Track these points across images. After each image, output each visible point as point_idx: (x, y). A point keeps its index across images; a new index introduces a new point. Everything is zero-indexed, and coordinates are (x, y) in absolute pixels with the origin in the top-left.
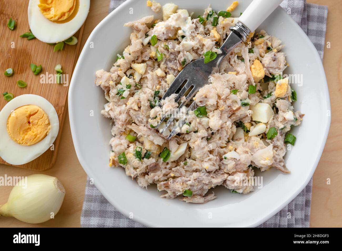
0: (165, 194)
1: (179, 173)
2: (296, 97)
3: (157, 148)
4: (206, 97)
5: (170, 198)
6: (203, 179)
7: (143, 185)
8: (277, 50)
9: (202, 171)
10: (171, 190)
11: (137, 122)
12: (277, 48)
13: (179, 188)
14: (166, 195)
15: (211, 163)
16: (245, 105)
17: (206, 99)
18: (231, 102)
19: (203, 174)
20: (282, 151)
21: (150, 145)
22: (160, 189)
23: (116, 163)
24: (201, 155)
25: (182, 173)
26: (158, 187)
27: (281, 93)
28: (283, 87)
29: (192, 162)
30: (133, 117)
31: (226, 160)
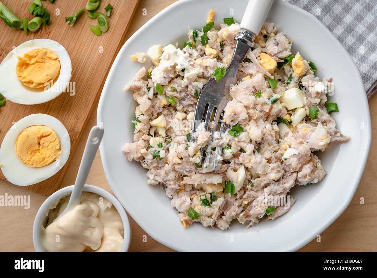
0: (249, 224)
1: (251, 197)
2: (315, 66)
3: (218, 187)
4: (235, 114)
5: (255, 224)
6: (277, 190)
7: (225, 227)
8: (274, 34)
9: (271, 183)
10: (253, 217)
11: (187, 174)
12: (273, 32)
13: (259, 211)
14: (251, 224)
15: (275, 171)
16: (275, 101)
17: (236, 116)
18: (261, 106)
19: (273, 185)
20: (331, 123)
21: (211, 187)
22: (242, 222)
23: (189, 221)
24: (263, 169)
25: (254, 195)
26: (240, 221)
27: (301, 71)
28: (299, 64)
29: (257, 181)
30: (181, 172)
31: (287, 161)
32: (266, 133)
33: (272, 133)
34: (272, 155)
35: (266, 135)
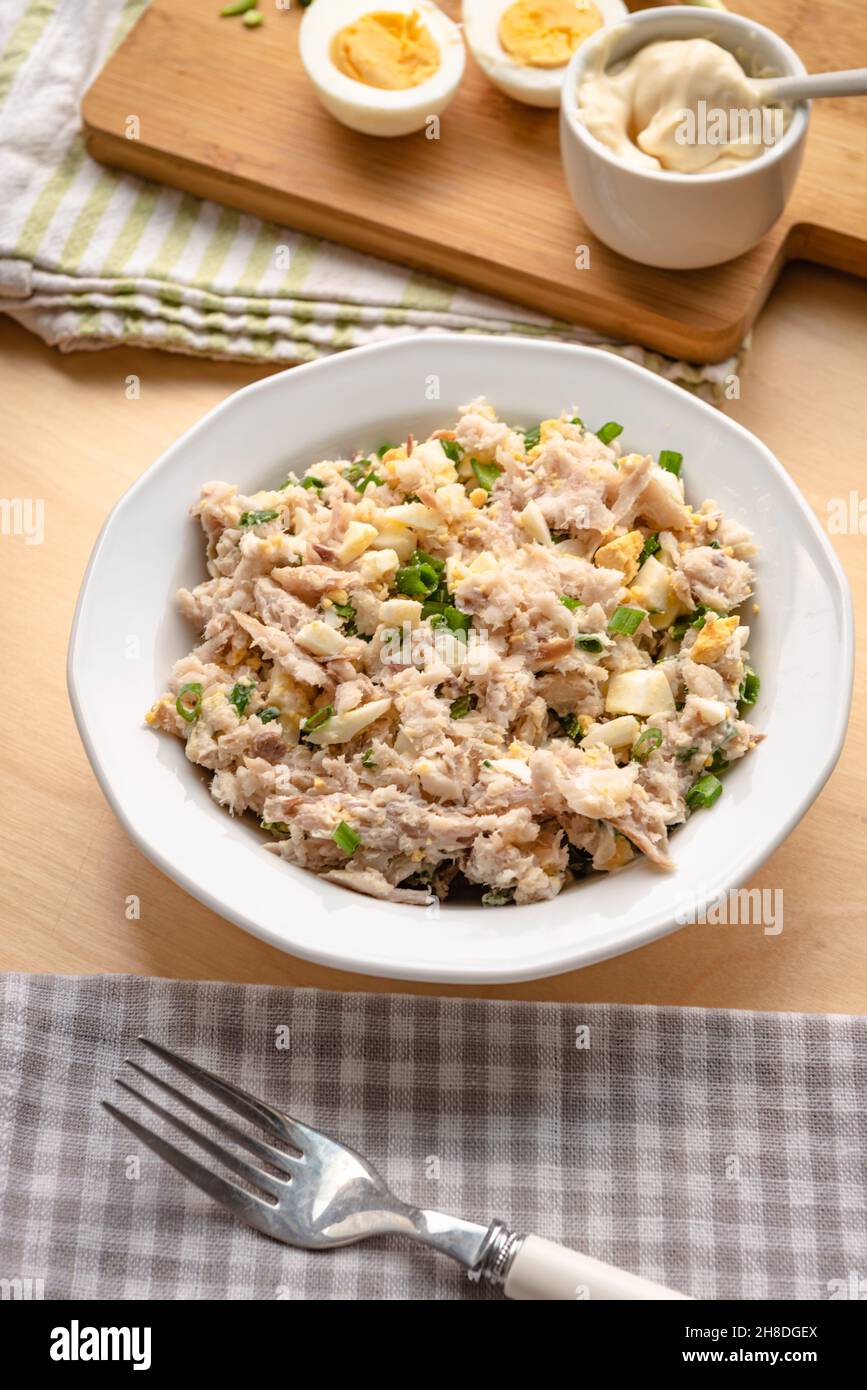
0: (277, 840)
1: (339, 780)
2: (759, 693)
3: (299, 701)
4: (485, 595)
5: (291, 859)
6: (405, 811)
7: (224, 793)
8: (735, 551)
9: (409, 790)
10: (300, 822)
11: (266, 615)
12: (736, 546)
13: (324, 812)
14: (282, 844)
15: (440, 763)
16: (592, 646)
17: (484, 600)
18: (552, 629)
19: (410, 797)
20: (667, 806)
21: (283, 686)
22: (269, 815)
23: (167, 716)
24: (420, 730)
25: (350, 783)
26: (267, 807)
27: (707, 645)
28: (716, 630)
29: (383, 753)
30: (259, 600)
31: (488, 770)
32: (503, 681)
33: (515, 694)
34: (470, 739)
35: (500, 686)
